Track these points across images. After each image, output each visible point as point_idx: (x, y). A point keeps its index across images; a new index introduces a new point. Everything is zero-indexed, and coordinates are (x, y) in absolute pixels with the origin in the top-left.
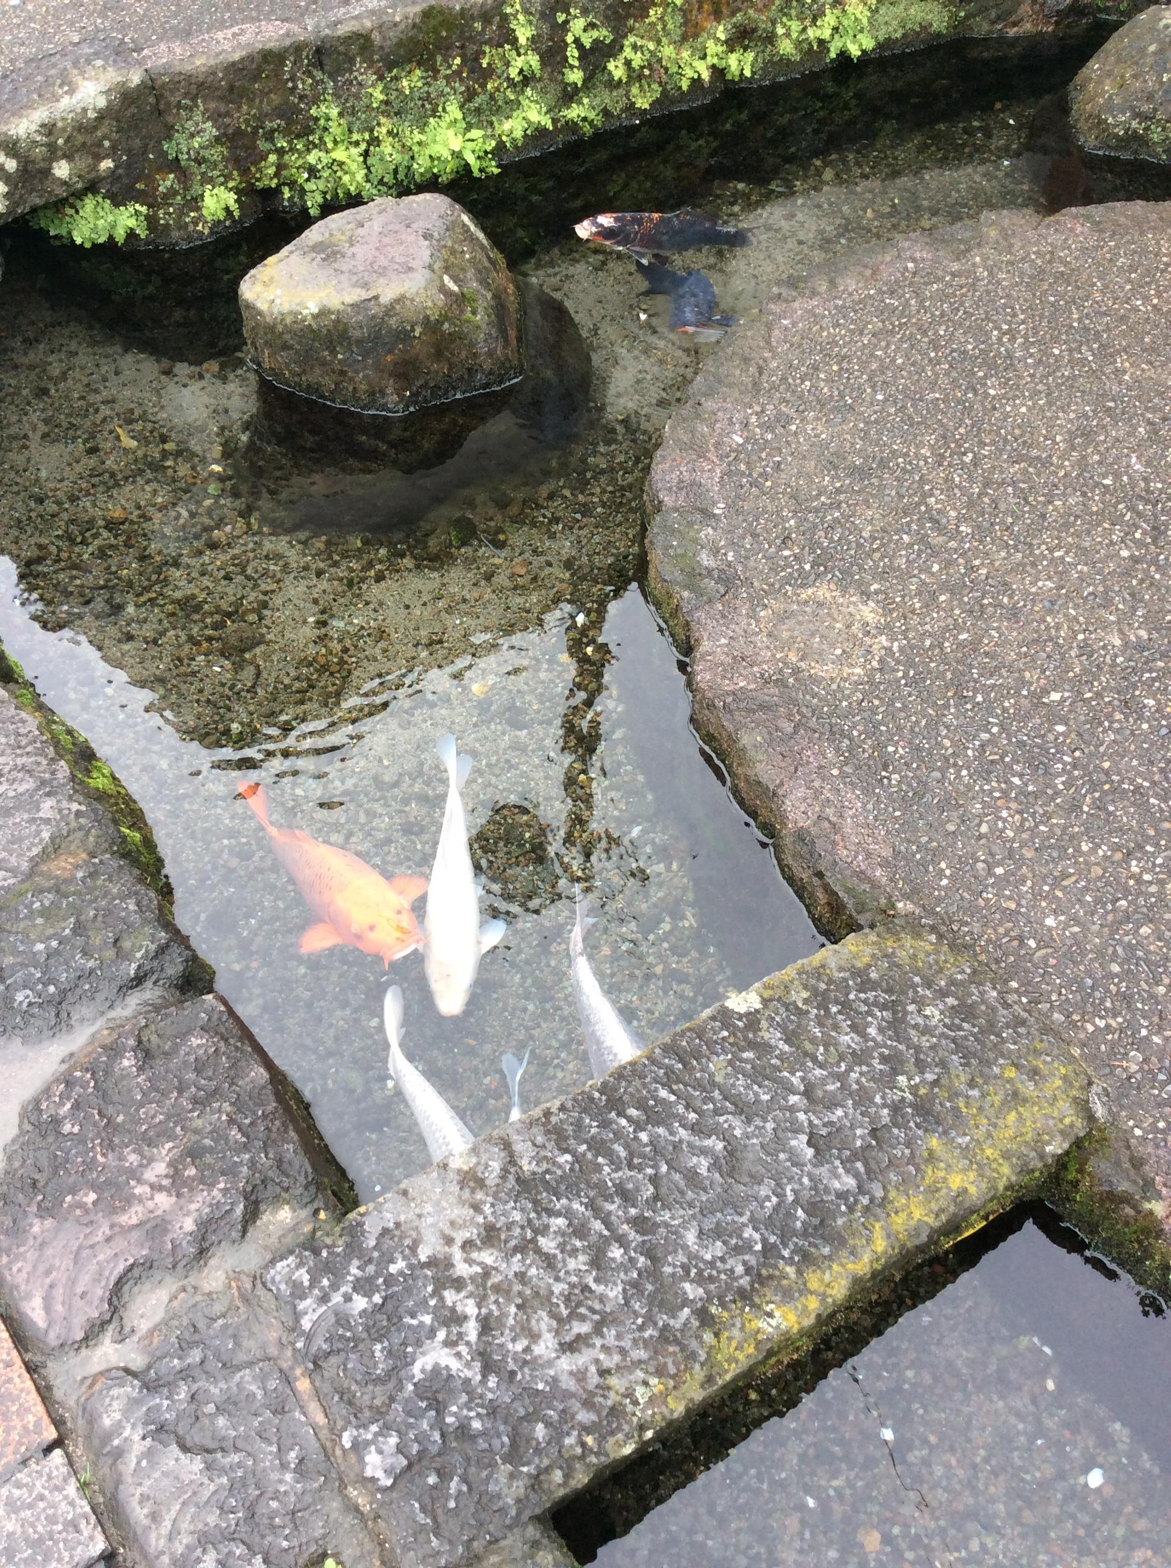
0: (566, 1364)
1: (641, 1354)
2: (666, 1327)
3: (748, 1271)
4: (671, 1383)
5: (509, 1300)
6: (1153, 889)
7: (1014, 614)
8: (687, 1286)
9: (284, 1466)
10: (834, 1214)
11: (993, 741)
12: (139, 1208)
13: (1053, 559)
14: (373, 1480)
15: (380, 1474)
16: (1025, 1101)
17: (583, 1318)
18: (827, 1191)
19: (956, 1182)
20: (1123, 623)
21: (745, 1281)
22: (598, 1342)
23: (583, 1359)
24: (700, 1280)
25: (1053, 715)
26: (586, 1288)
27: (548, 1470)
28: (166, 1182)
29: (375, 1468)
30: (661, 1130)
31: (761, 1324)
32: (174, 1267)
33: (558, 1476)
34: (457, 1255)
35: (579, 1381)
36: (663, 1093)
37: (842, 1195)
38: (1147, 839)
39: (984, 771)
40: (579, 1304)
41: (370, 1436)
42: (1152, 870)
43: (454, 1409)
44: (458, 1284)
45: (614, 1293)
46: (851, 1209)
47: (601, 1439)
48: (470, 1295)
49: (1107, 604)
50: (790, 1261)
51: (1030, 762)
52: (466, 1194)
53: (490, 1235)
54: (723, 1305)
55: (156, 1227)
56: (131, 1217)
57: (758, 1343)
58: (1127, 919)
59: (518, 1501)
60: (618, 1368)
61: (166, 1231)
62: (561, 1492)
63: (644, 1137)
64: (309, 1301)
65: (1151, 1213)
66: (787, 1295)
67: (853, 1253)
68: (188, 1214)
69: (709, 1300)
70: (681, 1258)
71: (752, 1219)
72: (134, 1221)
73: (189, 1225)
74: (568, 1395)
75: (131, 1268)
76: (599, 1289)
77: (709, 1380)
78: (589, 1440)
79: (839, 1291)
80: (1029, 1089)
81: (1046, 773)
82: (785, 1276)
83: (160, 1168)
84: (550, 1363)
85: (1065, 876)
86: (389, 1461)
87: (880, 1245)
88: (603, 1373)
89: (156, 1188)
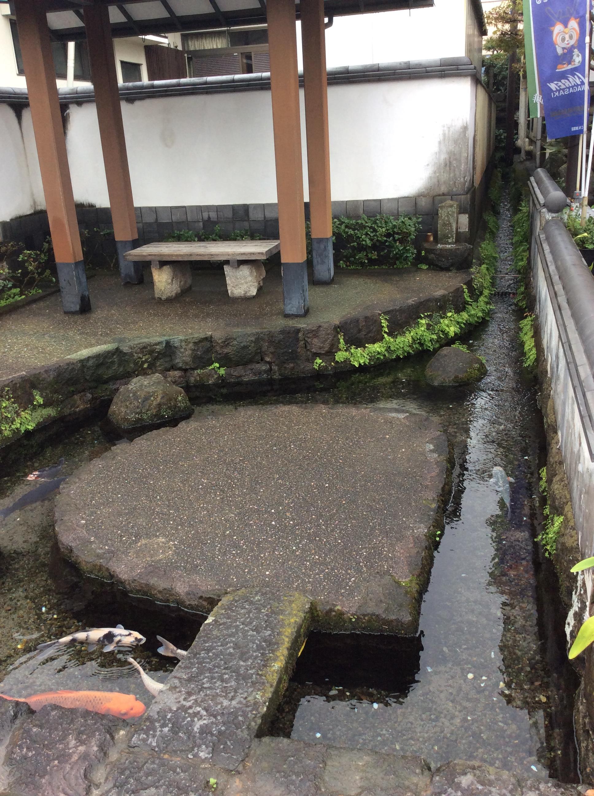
0: (234, 703)
1: (250, 690)
2: (252, 682)
3: (261, 661)
4: (263, 691)
5: (207, 701)
6: (285, 555)
7: (201, 522)
8: (250, 671)
9: (178, 774)
10: (271, 640)
11: (220, 548)
12: (76, 754)
13: (201, 507)
14: (206, 758)
15: (206, 756)
16: (293, 601)
17: (230, 693)
18: (265, 636)
19: (292, 620)
20: (230, 511)
21: (262, 663)
22: (238, 694)
23: (237, 699)
24: (251, 669)
25: (231, 536)
26: (225, 687)
27: (250, 724)
28: (78, 744)
29: (204, 755)
30: (214, 651)
31: (274, 668)
32: (99, 762)
33: (253, 724)
34: (185, 703)
35: (241, 704)
36: (207, 645)
37: (270, 635)
38: (275, 547)
39: (225, 554)
40: (226, 691)
41: (196, 751)
42: (281, 551)
43: (214, 729)
44: (190, 707)
45: (233, 683)
46: (274, 636)
47: (257, 710)
48: (196, 707)
49: (223, 509)
50: (269, 653)
51: (233, 547)
52: (174, 692)
53: (189, 694)
54: (261, 670)
55: (85, 757)
56: (75, 757)
57: (276, 673)
58: (284, 563)
59: (248, 735)
60: (248, 696)
61: (89, 755)
62: (257, 727)
63: (211, 654)
64: (150, 740)
65: (338, 609)
66: (275, 660)
67: (282, 644)
68: (93, 746)
69: (258, 671)
70: (243, 668)
71: (253, 652)
72: (76, 758)
73: (95, 749)
74: (240, 708)
75: (85, 770)
76: (229, 685)
77: (271, 686)
78: (254, 712)
79: (286, 652)
80: (292, 598)
81: (240, 547)
82: (271, 657)
83: (73, 743)
84: (230, 705)
85: (262, 563)
86: (207, 751)
87: (287, 639)
88: (246, 698)
89: (76, 747)
